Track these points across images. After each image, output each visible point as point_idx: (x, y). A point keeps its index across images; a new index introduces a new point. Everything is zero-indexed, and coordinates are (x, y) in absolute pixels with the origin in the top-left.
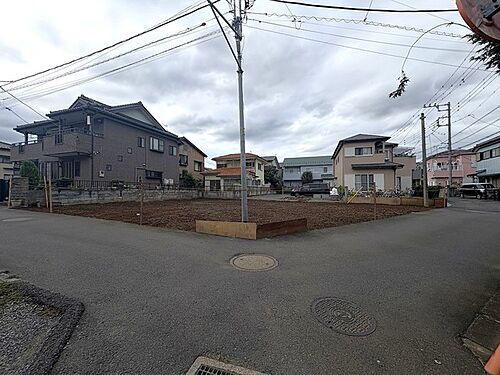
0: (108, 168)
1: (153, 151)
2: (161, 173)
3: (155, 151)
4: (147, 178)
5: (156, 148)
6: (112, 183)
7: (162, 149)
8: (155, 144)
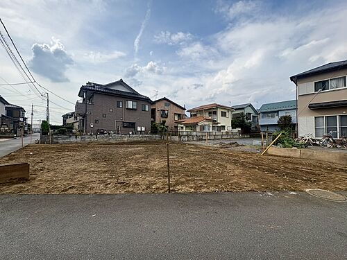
0: (96, 121)
1: (128, 109)
2: (134, 123)
3: (130, 109)
4: (124, 127)
5: (130, 107)
6: (98, 130)
7: (135, 107)
8: (130, 104)
